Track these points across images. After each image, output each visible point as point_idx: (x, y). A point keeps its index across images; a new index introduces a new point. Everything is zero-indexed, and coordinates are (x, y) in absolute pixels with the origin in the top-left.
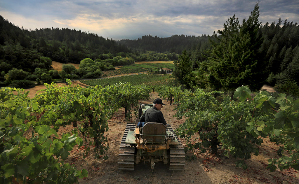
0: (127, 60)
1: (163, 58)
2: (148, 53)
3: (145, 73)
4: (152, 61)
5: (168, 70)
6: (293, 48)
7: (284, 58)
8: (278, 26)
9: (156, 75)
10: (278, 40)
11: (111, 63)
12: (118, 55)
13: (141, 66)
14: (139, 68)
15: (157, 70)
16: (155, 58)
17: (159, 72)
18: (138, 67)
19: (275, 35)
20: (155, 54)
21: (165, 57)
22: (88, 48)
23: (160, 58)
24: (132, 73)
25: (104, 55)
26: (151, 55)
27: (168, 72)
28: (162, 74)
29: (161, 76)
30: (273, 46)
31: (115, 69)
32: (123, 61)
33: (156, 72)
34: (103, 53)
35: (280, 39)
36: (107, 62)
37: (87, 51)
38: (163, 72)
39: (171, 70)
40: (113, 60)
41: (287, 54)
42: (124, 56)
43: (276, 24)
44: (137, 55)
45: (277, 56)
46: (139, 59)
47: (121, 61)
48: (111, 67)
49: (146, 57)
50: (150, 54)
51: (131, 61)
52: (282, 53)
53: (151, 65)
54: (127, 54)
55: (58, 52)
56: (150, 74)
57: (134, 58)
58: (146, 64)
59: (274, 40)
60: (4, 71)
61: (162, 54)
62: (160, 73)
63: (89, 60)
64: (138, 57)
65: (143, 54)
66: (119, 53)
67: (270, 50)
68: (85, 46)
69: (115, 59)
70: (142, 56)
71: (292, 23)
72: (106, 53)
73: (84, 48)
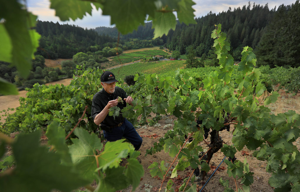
0: (116, 50)
1: (149, 45)
2: (132, 41)
3: (139, 62)
4: (138, 49)
5: (161, 57)
6: (260, 30)
7: (254, 39)
8: (248, 8)
9: (151, 62)
10: (249, 22)
11: (102, 55)
12: (106, 46)
13: (131, 55)
14: (130, 57)
15: (150, 58)
16: (140, 45)
17: (153, 59)
18: (128, 56)
19: (246, 19)
20: (140, 41)
21: (150, 43)
22: (73, 41)
23: (145, 45)
24: (127, 62)
25: (92, 47)
26: (136, 43)
27: (161, 59)
28: (157, 61)
29: (156, 63)
30: (245, 29)
31: (108, 61)
32: (112, 51)
33: (150, 60)
34: (91, 46)
35: (250, 22)
36: (98, 54)
37: (73, 44)
38: (157, 59)
39: (163, 57)
40: (103, 51)
41: (256, 35)
42: (111, 47)
43: (246, 7)
44: (123, 44)
45: (249, 37)
46: (125, 48)
47: (110, 52)
48: (104, 59)
49: (132, 45)
50: (134, 42)
51: (120, 50)
52: (252, 34)
53: (140, 54)
54: (114, 44)
55: (46, 49)
56: (145, 62)
57: (121, 47)
58: (134, 53)
59: (246, 22)
60: (7, 73)
61: (146, 41)
62: (154, 61)
63: (82, 54)
64: (124, 46)
65: (128, 43)
66: (106, 44)
67: (243, 32)
68: (69, 39)
69: (105, 50)
70: (128, 44)
71: (259, 5)
72: (93, 45)
73: (69, 42)
